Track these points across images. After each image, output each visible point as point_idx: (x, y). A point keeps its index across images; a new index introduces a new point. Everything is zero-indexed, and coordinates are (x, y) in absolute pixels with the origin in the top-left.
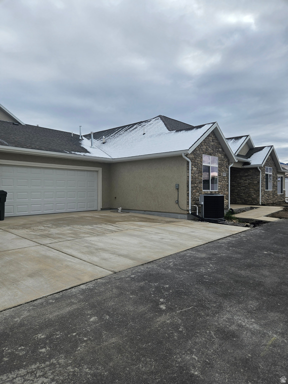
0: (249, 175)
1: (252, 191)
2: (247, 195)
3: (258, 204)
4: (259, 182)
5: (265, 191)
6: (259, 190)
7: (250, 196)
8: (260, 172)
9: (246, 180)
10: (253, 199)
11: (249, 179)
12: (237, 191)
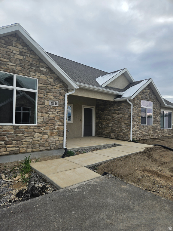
0: (121, 109)
1: (124, 125)
2: (119, 130)
3: (128, 140)
4: (130, 116)
5: (140, 126)
6: (130, 125)
7: (121, 131)
8: (131, 105)
9: (118, 114)
10: (124, 134)
11: (121, 113)
12: (111, 125)
